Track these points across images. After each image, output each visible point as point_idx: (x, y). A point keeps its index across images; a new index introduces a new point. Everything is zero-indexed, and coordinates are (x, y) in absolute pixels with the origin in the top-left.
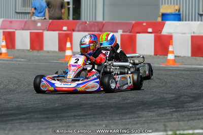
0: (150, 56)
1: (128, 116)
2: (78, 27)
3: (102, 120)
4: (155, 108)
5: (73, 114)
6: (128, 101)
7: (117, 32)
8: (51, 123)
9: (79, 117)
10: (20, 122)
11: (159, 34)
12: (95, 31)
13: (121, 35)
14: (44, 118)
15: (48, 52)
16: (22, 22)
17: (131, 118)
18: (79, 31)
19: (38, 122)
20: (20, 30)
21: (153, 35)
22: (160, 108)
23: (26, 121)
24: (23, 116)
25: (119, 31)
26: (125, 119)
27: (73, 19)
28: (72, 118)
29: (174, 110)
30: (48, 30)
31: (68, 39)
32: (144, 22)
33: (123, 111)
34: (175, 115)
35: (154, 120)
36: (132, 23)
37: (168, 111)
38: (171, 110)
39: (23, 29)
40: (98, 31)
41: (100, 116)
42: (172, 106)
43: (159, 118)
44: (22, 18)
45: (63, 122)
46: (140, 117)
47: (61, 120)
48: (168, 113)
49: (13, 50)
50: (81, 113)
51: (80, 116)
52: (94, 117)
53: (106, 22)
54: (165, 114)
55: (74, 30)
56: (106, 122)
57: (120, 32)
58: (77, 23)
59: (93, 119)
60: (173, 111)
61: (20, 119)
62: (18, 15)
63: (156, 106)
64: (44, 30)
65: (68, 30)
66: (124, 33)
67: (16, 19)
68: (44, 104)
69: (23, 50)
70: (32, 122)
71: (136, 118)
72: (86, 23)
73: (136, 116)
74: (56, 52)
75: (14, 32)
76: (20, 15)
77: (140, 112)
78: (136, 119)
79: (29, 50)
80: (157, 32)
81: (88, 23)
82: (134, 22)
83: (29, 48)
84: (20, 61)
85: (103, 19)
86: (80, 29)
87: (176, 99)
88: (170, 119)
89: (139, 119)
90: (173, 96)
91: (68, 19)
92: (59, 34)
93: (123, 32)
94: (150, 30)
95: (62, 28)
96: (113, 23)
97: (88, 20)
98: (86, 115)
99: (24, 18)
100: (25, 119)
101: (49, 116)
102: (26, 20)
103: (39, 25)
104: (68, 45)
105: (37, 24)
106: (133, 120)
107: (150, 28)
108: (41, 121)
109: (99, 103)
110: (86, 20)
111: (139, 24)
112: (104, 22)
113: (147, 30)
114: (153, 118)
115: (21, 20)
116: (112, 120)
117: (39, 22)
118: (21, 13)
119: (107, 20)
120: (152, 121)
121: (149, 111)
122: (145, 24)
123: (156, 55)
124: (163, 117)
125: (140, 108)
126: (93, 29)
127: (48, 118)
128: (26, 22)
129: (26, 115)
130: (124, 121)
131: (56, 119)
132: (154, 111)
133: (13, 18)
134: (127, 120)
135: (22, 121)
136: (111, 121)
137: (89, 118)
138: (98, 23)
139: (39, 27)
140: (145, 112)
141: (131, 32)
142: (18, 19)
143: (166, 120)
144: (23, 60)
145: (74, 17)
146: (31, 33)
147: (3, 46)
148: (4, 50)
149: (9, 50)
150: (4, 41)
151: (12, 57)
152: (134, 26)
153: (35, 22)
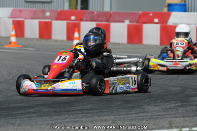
0: (156, 46)
1: (134, 111)
2: (86, 17)
3: (109, 115)
7: (124, 22)
8: (59, 117)
9: (87, 112)
10: (29, 117)
11: (164, 25)
12: (102, 21)
13: (128, 25)
14: (52, 112)
15: (56, 41)
16: (31, 11)
17: (138, 113)
18: (87, 20)
20: (29, 19)
21: (159, 26)
23: (35, 115)
24: (31, 110)
26: (131, 114)
27: (81, 9)
28: (80, 112)
29: (180, 104)
30: (57, 19)
31: (76, 29)
32: (150, 13)
33: (129, 105)
34: (181, 110)
35: (159, 115)
36: (139, 14)
37: (174, 105)
38: (177, 105)
39: (32, 18)
40: (105, 21)
41: (107, 110)
42: (178, 100)
43: (165, 113)
45: (71, 116)
46: (146, 112)
47: (69, 115)
48: (174, 108)
49: (22, 38)
50: (89, 107)
51: (87, 110)
52: (101, 112)
53: (113, 13)
54: (171, 108)
55: (82, 20)
56: (113, 117)
57: (127, 22)
58: (85, 13)
59: (100, 114)
60: (178, 106)
61: (29, 113)
62: (28, 4)
64: (52, 19)
65: (76, 20)
66: (131, 24)
69: (32, 39)
70: (40, 116)
71: (142, 113)
72: (93, 13)
73: (142, 110)
74: (63, 41)
75: (23, 22)
76: (30, 4)
78: (142, 115)
79: (37, 39)
80: (163, 23)
81: (95, 13)
82: (140, 12)
83: (37, 36)
84: (29, 50)
85: (111, 9)
86: (88, 18)
87: (182, 92)
88: (175, 114)
89: (145, 114)
90: (179, 88)
91: (76, 9)
92: (67, 23)
93: (130, 22)
94: (156, 20)
95: (70, 17)
96: (120, 13)
97: (96, 9)
98: (93, 109)
99: (33, 7)
100: (33, 113)
101: (58, 110)
102: (35, 9)
103: (48, 14)
104: (76, 35)
105: (45, 14)
106: (139, 115)
107: (156, 18)
108: (50, 115)
110: (93, 10)
111: (145, 14)
112: (111, 12)
113: (153, 20)
114: (159, 114)
116: (118, 115)
117: (48, 11)
118: (31, 2)
119: (114, 10)
120: (158, 117)
121: (155, 106)
122: (151, 15)
123: (162, 45)
124: (168, 112)
126: (100, 19)
127: (55, 112)
128: (35, 12)
129: (35, 109)
130: (130, 116)
131: (64, 113)
133: (22, 7)
134: (134, 115)
135: (30, 115)
136: (117, 116)
137: (96, 113)
138: (105, 13)
139: (48, 16)
140: (151, 107)
141: (137, 22)
143: (171, 116)
144: (32, 49)
145: (82, 6)
146: (40, 23)
147: (12, 36)
148: (13, 39)
149: (19, 38)
150: (14, 30)
151: (21, 46)
152: (140, 16)
153: (44, 12)
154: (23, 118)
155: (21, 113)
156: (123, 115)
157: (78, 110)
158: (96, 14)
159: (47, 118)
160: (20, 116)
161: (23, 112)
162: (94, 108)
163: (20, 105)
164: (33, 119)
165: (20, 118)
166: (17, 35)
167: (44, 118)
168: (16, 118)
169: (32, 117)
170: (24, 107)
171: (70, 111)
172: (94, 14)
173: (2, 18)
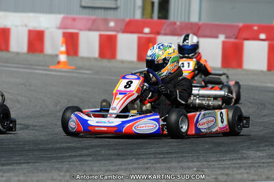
0: (262, 72)
1: (228, 157)
2: (165, 30)
3: (192, 161)
5: (153, 150)
7: (217, 37)
8: (123, 162)
9: (162, 156)
10: (82, 161)
13: (224, 43)
14: (114, 155)
15: (123, 62)
16: (88, 19)
17: (233, 159)
18: (165, 34)
19: (106, 160)
20: (86, 30)
21: (266, 43)
23: (90, 158)
24: (85, 152)
25: (220, 36)
26: (224, 160)
27: (159, 18)
28: (152, 156)
30: (125, 32)
31: (151, 44)
32: (255, 26)
33: (222, 149)
35: (263, 163)
36: (237, 26)
39: (90, 30)
41: (190, 155)
43: (270, 160)
44: (89, 15)
45: (140, 161)
46: (245, 158)
47: (137, 159)
49: (75, 58)
50: (165, 150)
51: (162, 154)
52: (182, 157)
53: (203, 24)
55: (158, 33)
56: (198, 164)
57: (222, 38)
58: (164, 24)
59: (181, 159)
61: (81, 156)
62: (84, 10)
63: (268, 144)
64: (118, 32)
65: (151, 33)
66: (227, 40)
67: (81, 16)
69: (89, 59)
70: (98, 160)
71: (239, 159)
72: (175, 23)
73: (240, 156)
74: (132, 62)
75: (77, 34)
76: (87, 10)
77: (245, 151)
78: (239, 161)
79: (95, 59)
80: (273, 40)
81: (178, 24)
82: (241, 25)
83: (96, 54)
84: (84, 73)
85: (200, 19)
86: (168, 31)
89: (244, 161)
91: (152, 17)
92: (139, 38)
93: (226, 38)
94: (263, 36)
95: (143, 30)
96: (213, 25)
97: (179, 19)
98: (171, 153)
99: (92, 15)
101: (121, 152)
102: (94, 17)
105: (109, 24)
106: (235, 162)
107: (262, 33)
108: (110, 159)
110: (175, 20)
111: (247, 27)
112: (201, 23)
113: (259, 36)
114: (262, 161)
115: (87, 17)
116: (206, 161)
117: (112, 21)
118: (88, 8)
119: (204, 20)
120: (261, 165)
122: (256, 28)
123: (271, 71)
127: (118, 155)
128: (94, 21)
129: (90, 150)
130: (223, 163)
131: (130, 157)
133: (76, 14)
135: (84, 158)
136: (205, 163)
137: (175, 157)
138: (191, 24)
139: (112, 27)
140: (252, 152)
141: (236, 38)
142: (84, 16)
144: (88, 72)
145: (160, 15)
146: (101, 36)
147: (61, 53)
148: (63, 58)
149: (70, 57)
150: (64, 45)
151: (74, 67)
152: (241, 30)
153: (106, 21)
154: (73, 162)
155: (70, 156)
156: (214, 161)
157: (150, 154)
158: (179, 26)
159: (107, 162)
160: (69, 160)
161: (73, 154)
162: (173, 151)
163: (70, 145)
164: (87, 163)
165: (69, 162)
166: (68, 53)
167: (103, 162)
168: (63, 162)
169: (86, 161)
170: (76, 148)
171: (139, 155)
172: (176, 26)
173: (47, 28)
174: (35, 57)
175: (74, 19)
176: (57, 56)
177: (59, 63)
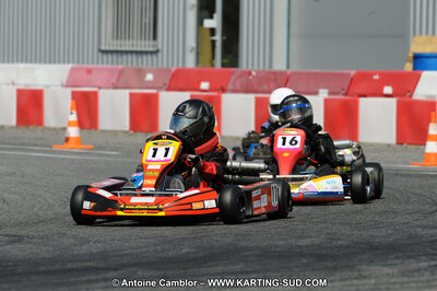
0: (389, 145)
1: (338, 275)
2: (234, 84)
4: (397, 258)
6: (340, 242)
7: (316, 93)
11: (407, 99)
13: (326, 101)
16: (111, 70)
18: (235, 91)
20: (109, 88)
21: (393, 101)
22: (408, 257)
25: (321, 91)
27: (223, 65)
30: (168, 89)
32: (373, 74)
35: (394, 283)
36: (349, 74)
38: (432, 263)
39: (115, 87)
42: (434, 255)
43: (406, 279)
44: (113, 63)
46: (365, 277)
49: (93, 131)
53: (294, 73)
54: (418, 270)
55: (223, 90)
57: (324, 94)
58: (232, 73)
60: (435, 266)
62: (105, 57)
63: (400, 255)
64: (159, 89)
65: (211, 90)
66: (332, 97)
67: (100, 66)
68: (158, 248)
69: (115, 133)
72: (250, 74)
73: (356, 274)
75: (95, 94)
76: (110, 56)
77: (364, 267)
79: (127, 132)
80: (404, 95)
81: (254, 73)
82: (353, 73)
83: (126, 125)
84: (109, 156)
85: (288, 67)
86: (238, 86)
88: (428, 281)
91: (213, 65)
93: (330, 93)
94: (388, 90)
95: (199, 85)
96: (308, 74)
97: (256, 67)
99: (118, 63)
102: (120, 67)
103: (149, 77)
105: (145, 76)
107: (388, 85)
109: (276, 246)
110: (250, 68)
111: (363, 77)
112: (289, 72)
113: (382, 90)
115: (110, 66)
117: (150, 72)
118: (112, 52)
119: (294, 68)
120: (391, 287)
122: (376, 77)
123: (402, 144)
124: (413, 277)
125: (365, 257)
126: (265, 87)
128: (121, 72)
132: (396, 264)
133: (93, 62)
138: (275, 73)
139: (149, 82)
141: (346, 94)
142: (105, 66)
143: (420, 285)
144: (114, 153)
145: (225, 61)
146: (132, 95)
147: (70, 124)
148: (73, 132)
149: (85, 131)
150: (74, 112)
151: (91, 147)
152: (352, 81)
153: (141, 72)
158: (255, 77)
163: (87, 264)
166: (81, 124)
172: (251, 77)
173: (48, 86)
174: (30, 133)
175: (89, 71)
176: (65, 129)
177: (67, 140)
